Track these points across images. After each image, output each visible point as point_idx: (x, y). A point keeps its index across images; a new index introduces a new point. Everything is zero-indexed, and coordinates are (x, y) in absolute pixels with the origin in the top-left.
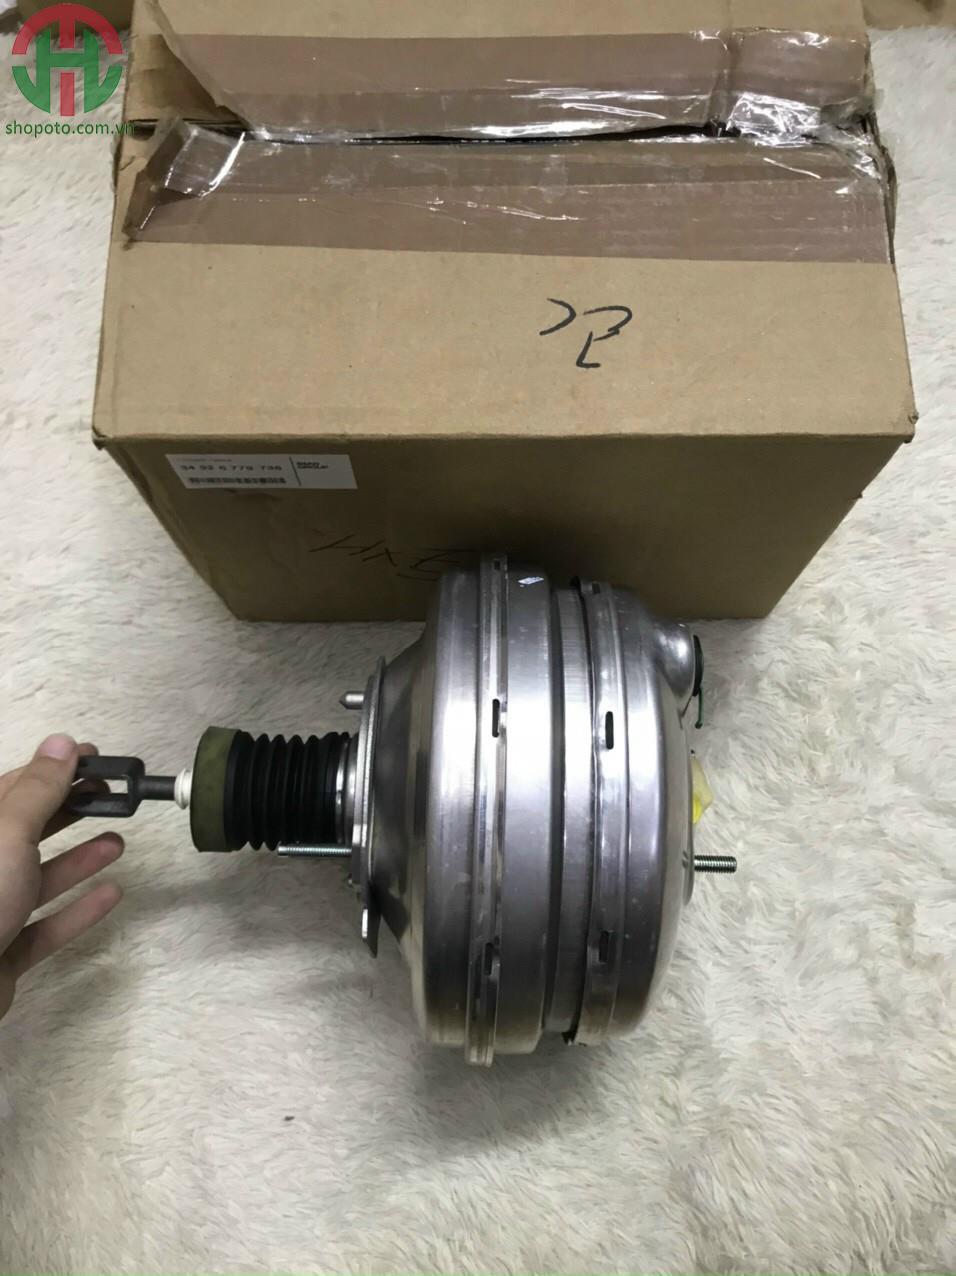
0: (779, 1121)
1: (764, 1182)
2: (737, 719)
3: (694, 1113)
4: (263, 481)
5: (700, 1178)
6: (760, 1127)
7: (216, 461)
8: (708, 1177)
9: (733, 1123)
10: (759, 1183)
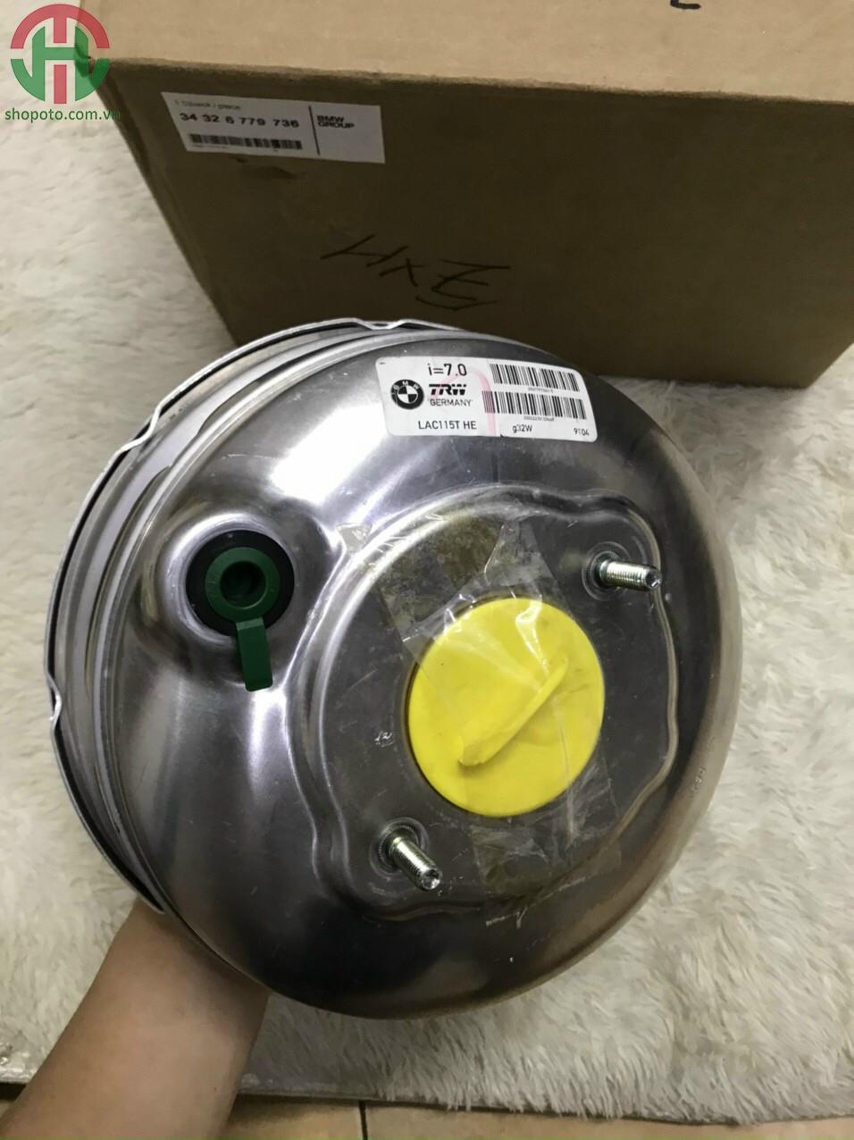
0: (775, 911)
1: (752, 970)
2: (768, 495)
3: (685, 895)
4: (276, 144)
5: (686, 959)
6: (754, 914)
7: (221, 107)
8: (694, 959)
9: (725, 908)
10: (747, 970)
